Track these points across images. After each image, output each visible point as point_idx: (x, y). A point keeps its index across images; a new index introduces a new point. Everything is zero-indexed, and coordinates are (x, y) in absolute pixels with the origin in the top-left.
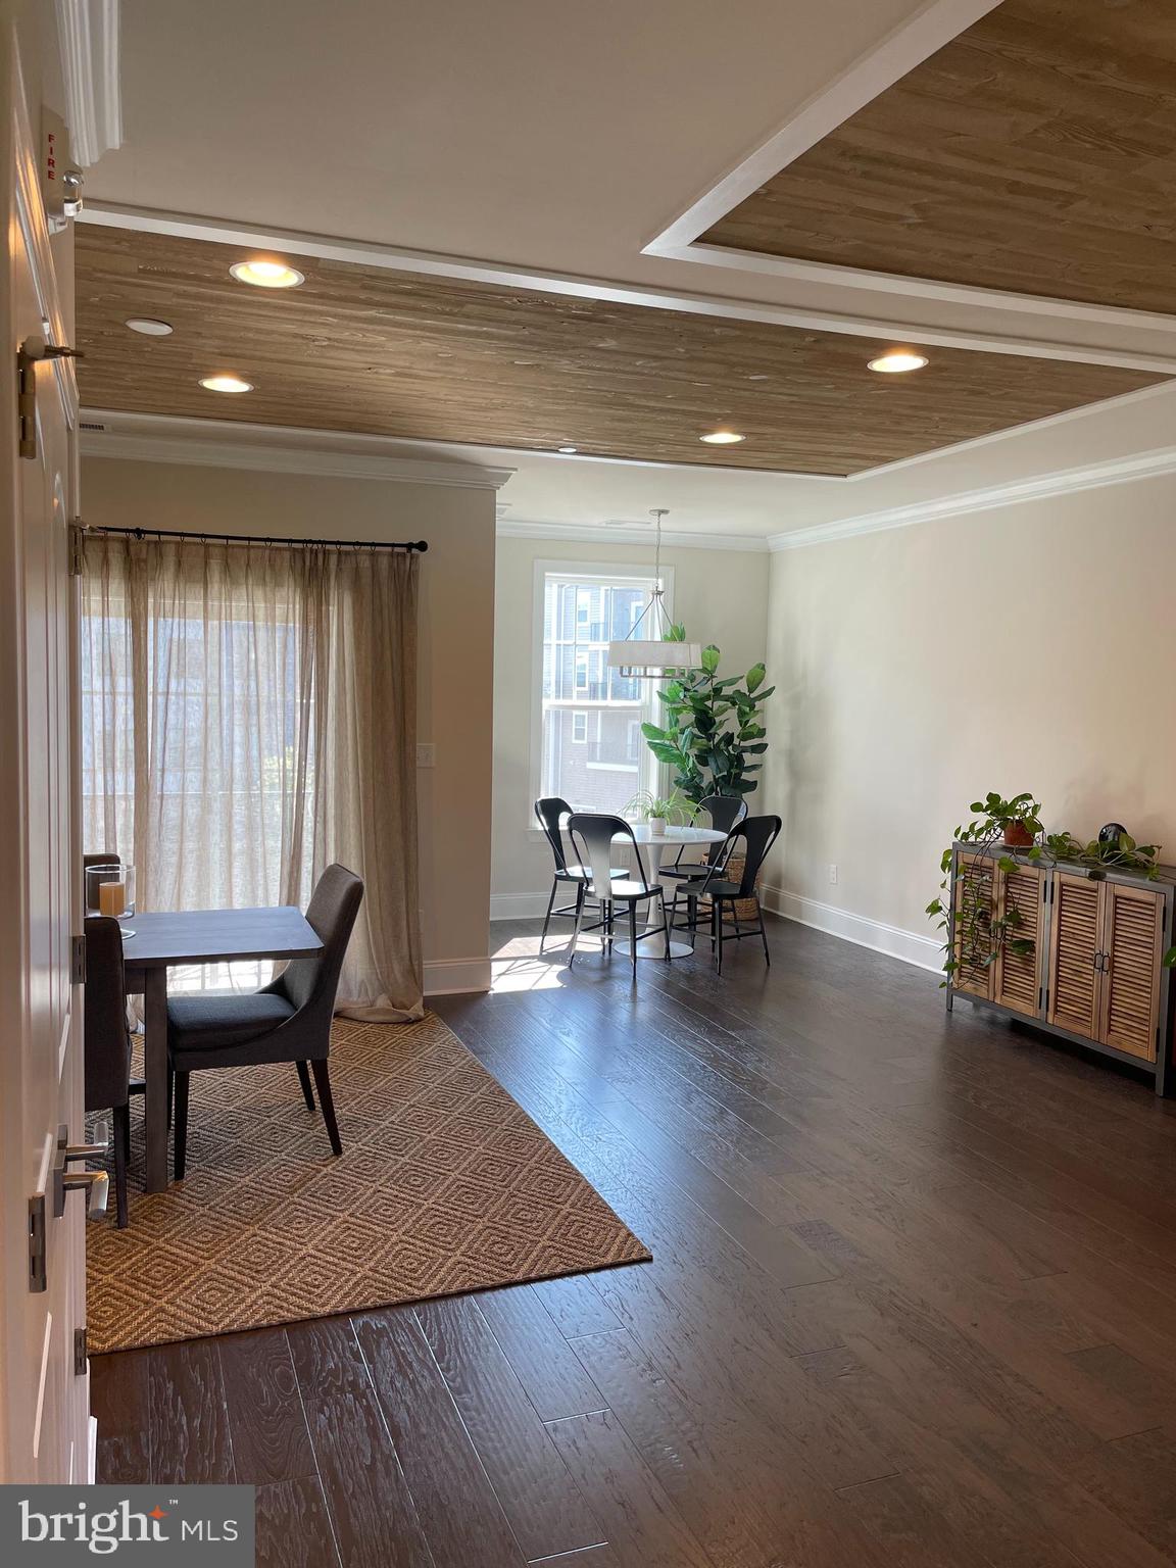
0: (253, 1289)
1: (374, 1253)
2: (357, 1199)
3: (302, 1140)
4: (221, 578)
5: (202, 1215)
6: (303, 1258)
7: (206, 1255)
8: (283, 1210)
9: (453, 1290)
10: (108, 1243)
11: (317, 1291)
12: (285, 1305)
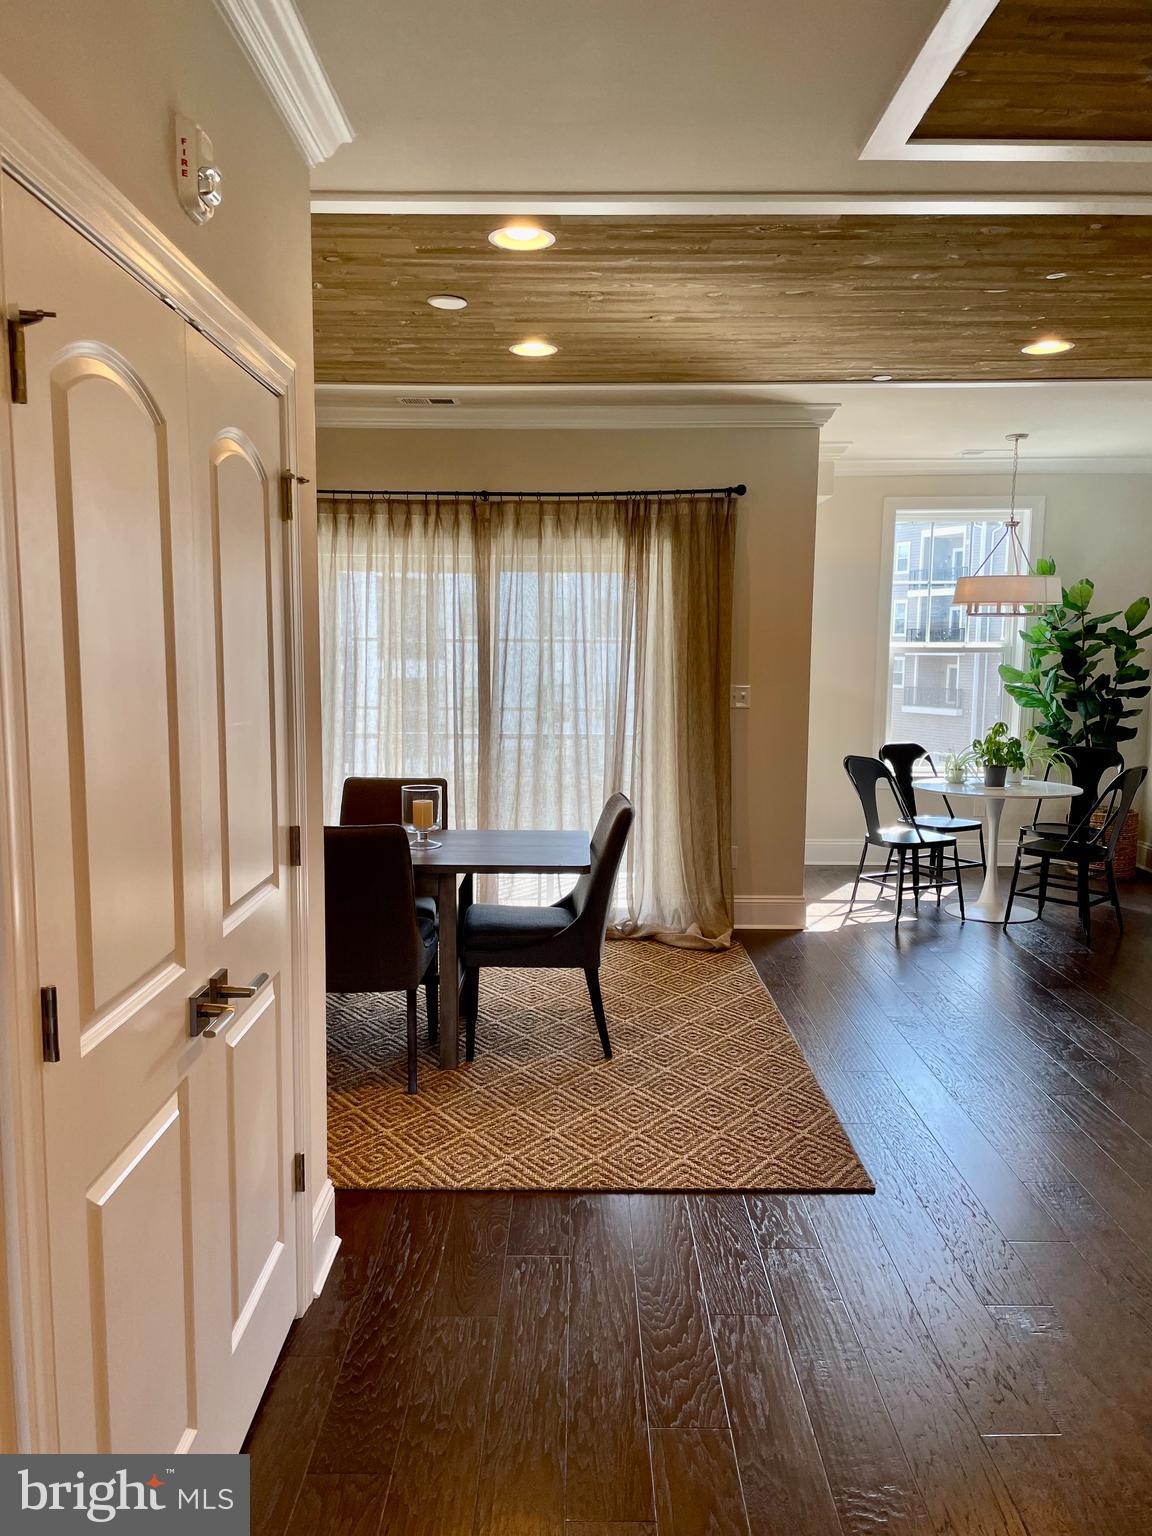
0: (498, 1158)
1: (610, 1145)
2: (612, 1097)
3: (582, 1042)
4: (553, 533)
5: (478, 1093)
6: (547, 1140)
7: (470, 1124)
8: (545, 1098)
9: (670, 1186)
10: (397, 1104)
11: (550, 1168)
12: (519, 1175)
